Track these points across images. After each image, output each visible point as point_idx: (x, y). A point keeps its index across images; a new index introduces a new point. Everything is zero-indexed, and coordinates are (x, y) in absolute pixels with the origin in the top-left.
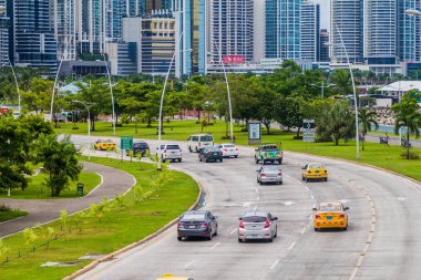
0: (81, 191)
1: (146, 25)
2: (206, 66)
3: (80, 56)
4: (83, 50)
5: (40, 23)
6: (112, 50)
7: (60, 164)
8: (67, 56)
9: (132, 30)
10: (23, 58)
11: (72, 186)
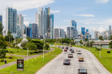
0: (50, 49)
1: (48, 34)
2: (54, 38)
3: (41, 37)
4: (41, 36)
5: (36, 33)
6: (44, 36)
7: (48, 47)
8: (39, 37)
9: (46, 34)
10: (35, 37)
11: (49, 49)
